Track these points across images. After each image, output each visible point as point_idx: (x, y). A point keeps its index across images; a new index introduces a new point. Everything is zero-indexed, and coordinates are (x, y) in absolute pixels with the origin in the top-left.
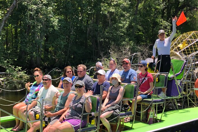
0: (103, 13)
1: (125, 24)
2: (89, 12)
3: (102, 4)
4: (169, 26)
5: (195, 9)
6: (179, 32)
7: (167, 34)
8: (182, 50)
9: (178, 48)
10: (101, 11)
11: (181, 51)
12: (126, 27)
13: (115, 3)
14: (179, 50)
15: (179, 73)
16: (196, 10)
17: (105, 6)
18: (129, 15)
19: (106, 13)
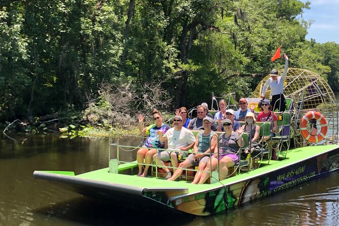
0: (84, 32)
1: (117, 50)
2: (62, 31)
3: (82, 19)
4: (176, 53)
5: (211, 29)
6: (192, 62)
7: (174, 64)
10: (81, 29)
12: (119, 54)
13: (101, 18)
16: (213, 30)
17: (87, 23)
18: (121, 36)
19: (89, 32)
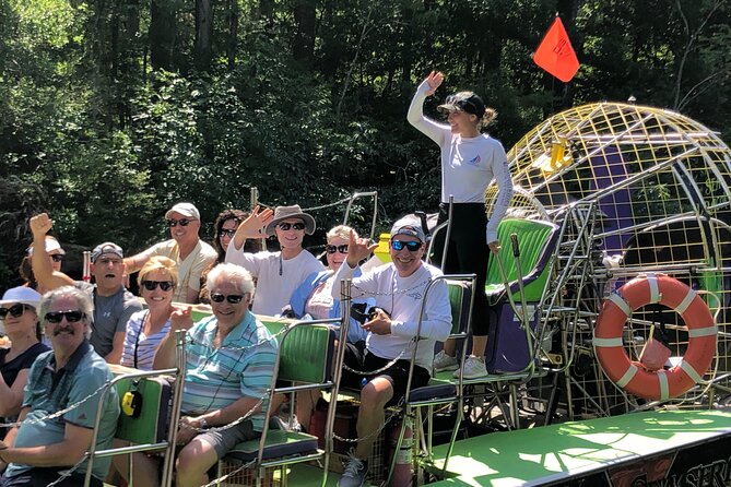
8: (546, 182)
9: (531, 174)
11: (540, 185)
14: (535, 181)
15: (531, 274)
